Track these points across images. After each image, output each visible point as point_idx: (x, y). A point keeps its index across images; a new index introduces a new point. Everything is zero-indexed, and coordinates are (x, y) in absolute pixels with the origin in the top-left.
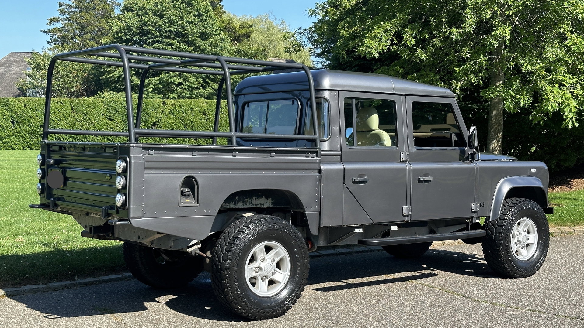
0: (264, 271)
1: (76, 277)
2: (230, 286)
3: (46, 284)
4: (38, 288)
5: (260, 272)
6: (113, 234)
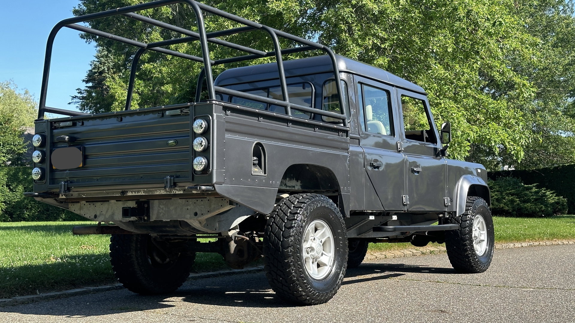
0: (315, 251)
1: (37, 291)
2: (294, 265)
3: (9, 298)
4: (5, 301)
5: (312, 253)
6: (149, 217)
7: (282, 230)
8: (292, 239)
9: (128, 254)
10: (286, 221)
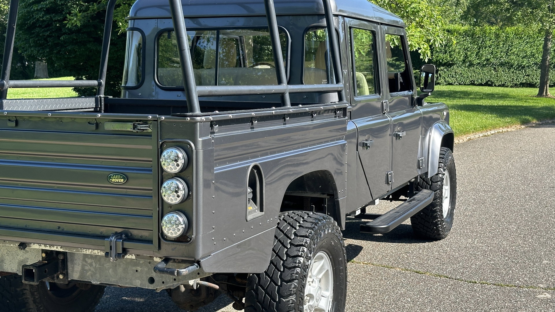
0: (315, 300)
5: (311, 303)
6: (66, 275)
7: (276, 285)
8: (293, 299)
9: (18, 289)
10: (282, 270)
